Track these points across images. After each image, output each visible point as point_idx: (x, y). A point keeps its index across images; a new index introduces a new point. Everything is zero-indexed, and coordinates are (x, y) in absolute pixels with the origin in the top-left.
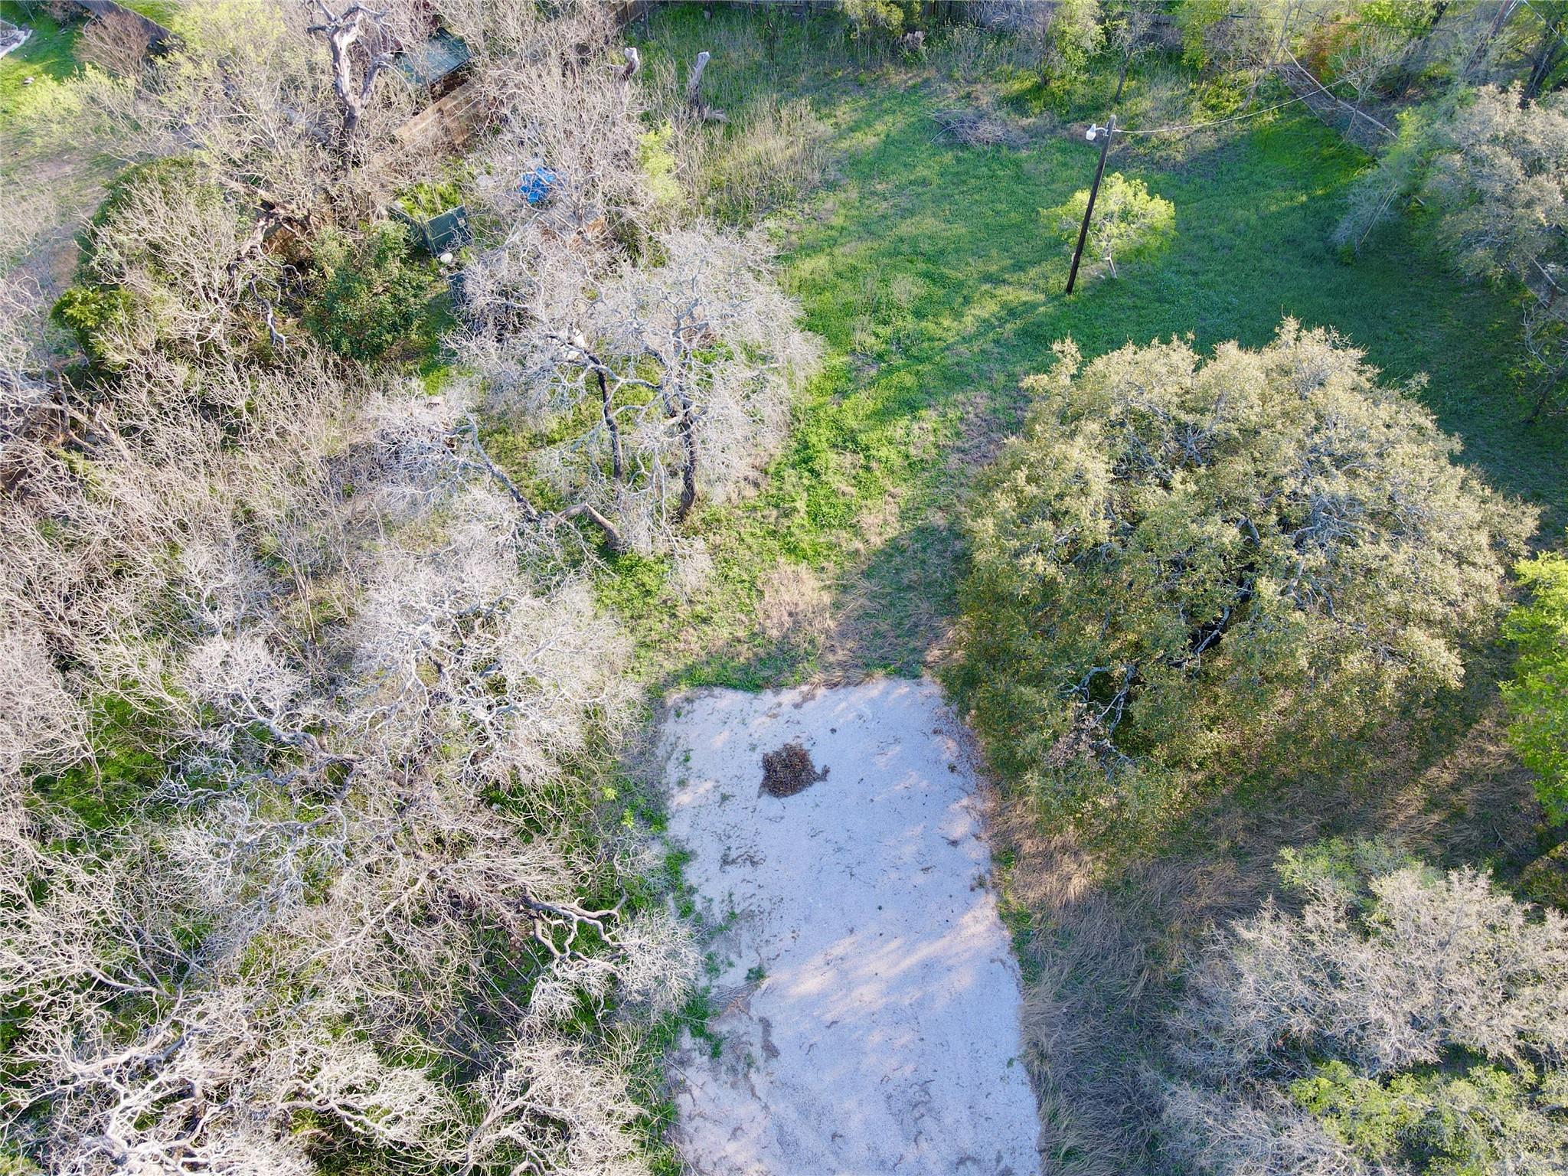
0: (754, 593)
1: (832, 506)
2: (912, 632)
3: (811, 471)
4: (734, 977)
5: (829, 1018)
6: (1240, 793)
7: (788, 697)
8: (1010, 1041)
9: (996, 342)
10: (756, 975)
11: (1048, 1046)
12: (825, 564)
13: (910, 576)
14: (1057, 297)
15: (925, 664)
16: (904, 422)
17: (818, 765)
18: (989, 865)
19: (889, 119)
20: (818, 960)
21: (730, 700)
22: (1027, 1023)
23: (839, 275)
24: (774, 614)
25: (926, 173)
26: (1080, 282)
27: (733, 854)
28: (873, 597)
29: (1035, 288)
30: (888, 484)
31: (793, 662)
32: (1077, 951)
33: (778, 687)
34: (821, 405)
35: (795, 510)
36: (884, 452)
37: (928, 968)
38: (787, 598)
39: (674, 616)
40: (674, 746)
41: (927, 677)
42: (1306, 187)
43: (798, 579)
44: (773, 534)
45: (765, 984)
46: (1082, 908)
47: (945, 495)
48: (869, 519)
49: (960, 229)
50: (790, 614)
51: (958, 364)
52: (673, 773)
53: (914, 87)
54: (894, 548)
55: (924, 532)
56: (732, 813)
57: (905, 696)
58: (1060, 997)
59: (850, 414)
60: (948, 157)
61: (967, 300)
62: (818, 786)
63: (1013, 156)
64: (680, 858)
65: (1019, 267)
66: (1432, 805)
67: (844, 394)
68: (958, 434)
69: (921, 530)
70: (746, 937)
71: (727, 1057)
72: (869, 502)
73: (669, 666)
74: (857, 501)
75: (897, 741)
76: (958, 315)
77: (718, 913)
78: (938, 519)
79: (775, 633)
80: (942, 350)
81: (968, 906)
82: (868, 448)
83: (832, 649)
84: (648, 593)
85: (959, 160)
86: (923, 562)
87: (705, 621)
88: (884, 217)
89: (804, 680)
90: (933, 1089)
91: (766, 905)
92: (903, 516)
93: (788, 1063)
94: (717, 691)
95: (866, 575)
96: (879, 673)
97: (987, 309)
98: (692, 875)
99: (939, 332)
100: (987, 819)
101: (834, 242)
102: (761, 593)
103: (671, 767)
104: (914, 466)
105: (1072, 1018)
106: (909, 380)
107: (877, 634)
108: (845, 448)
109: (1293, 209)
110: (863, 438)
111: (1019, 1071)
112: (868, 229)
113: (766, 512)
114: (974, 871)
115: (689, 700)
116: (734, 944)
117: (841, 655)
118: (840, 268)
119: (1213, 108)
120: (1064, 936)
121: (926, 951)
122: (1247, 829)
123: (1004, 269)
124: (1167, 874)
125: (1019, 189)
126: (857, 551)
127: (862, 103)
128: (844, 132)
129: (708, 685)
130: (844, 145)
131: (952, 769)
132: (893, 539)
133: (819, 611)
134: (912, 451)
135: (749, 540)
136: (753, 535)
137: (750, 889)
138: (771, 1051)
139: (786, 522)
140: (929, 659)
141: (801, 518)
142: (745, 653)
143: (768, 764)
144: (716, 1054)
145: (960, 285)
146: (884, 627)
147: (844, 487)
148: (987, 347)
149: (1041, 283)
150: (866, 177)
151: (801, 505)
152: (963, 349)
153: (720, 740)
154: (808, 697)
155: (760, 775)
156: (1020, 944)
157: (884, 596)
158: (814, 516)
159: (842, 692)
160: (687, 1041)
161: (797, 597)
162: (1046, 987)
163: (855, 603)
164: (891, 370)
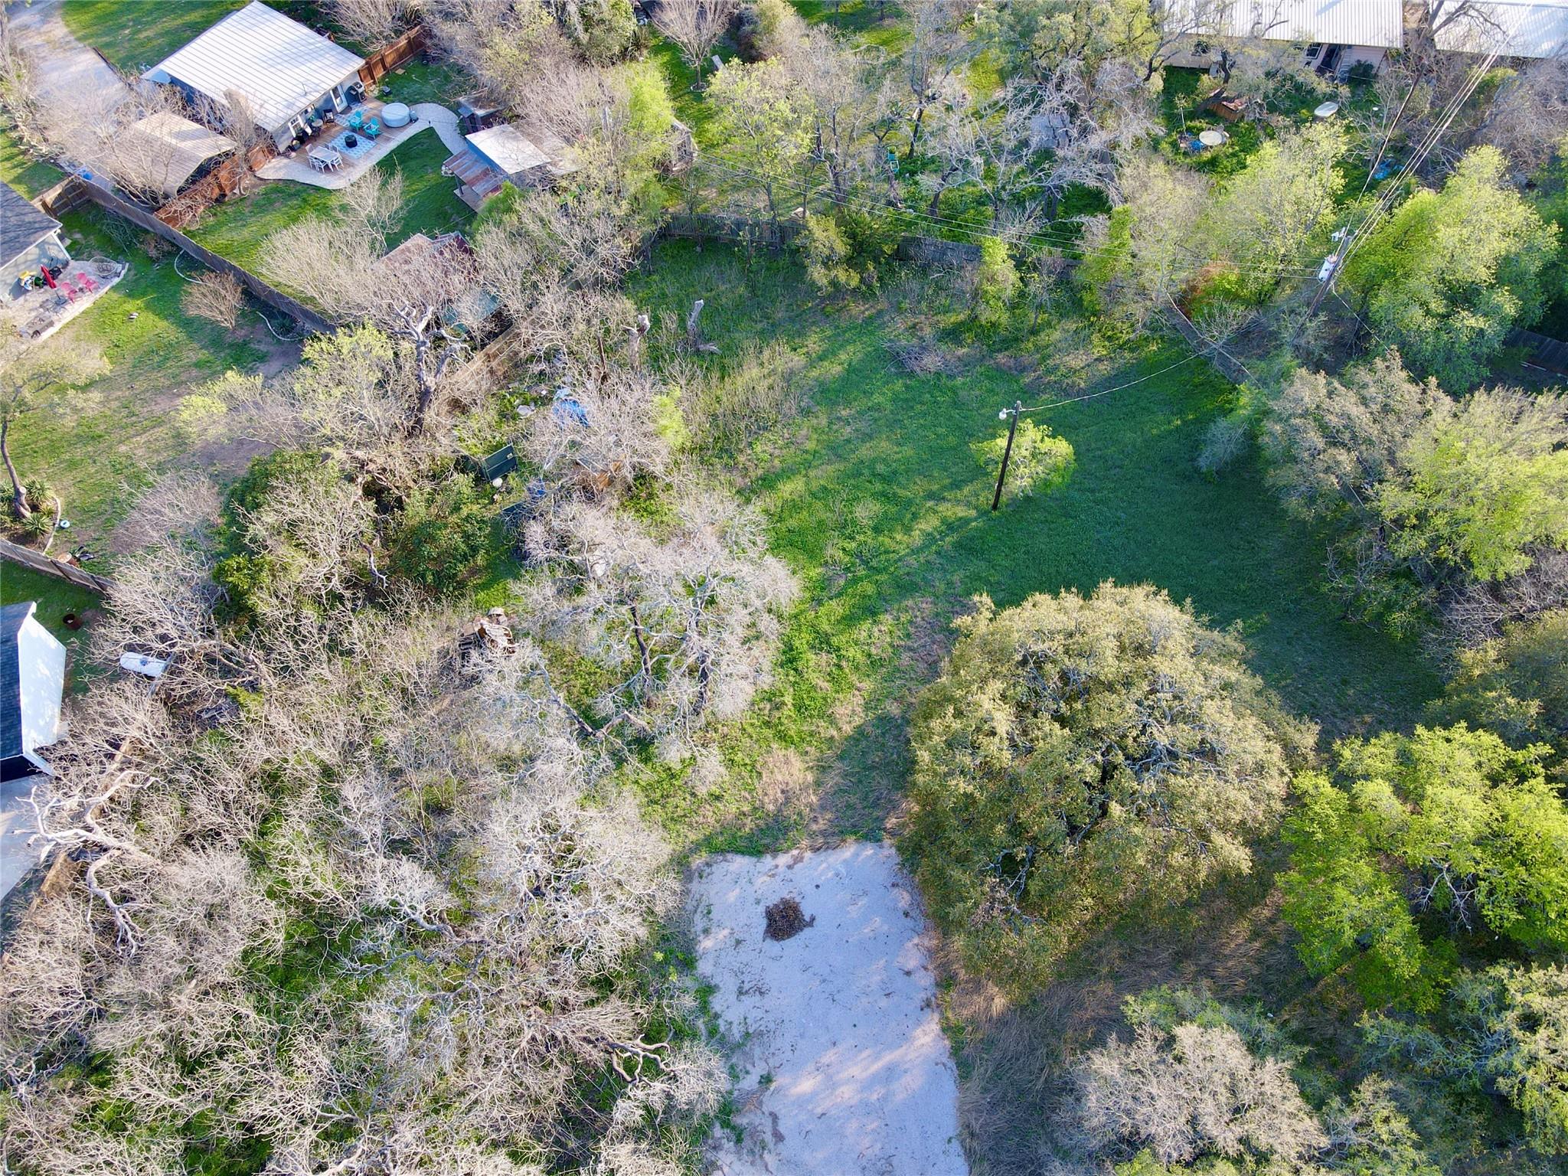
0: (754, 774)
1: (813, 699)
2: (875, 805)
3: (796, 670)
4: (750, 1082)
5: (819, 1111)
6: (1117, 929)
7: (783, 860)
8: (950, 1124)
9: (938, 553)
10: (766, 1080)
11: (976, 1127)
12: (808, 749)
13: (875, 757)
14: (986, 513)
15: (885, 830)
16: (866, 625)
17: (807, 913)
18: (934, 990)
19: (850, 348)
20: (811, 1067)
21: (739, 863)
22: (962, 1111)
23: (813, 495)
24: (771, 792)
25: (881, 399)
26: (1003, 499)
27: (746, 986)
28: (846, 775)
29: (968, 504)
30: (854, 678)
31: (786, 830)
32: (997, 1055)
33: (775, 852)
34: (802, 612)
35: (783, 703)
36: (851, 653)
37: (891, 1073)
38: (780, 778)
39: (694, 795)
40: (699, 901)
41: (887, 842)
42: (1181, 413)
43: (787, 762)
44: (767, 724)
45: (773, 1086)
46: (1002, 1022)
47: (900, 688)
48: (841, 710)
49: (908, 451)
50: (783, 792)
51: (908, 574)
52: (699, 923)
53: (870, 317)
54: (860, 731)
55: (884, 720)
56: (745, 954)
57: (871, 857)
58: (985, 1090)
59: (825, 620)
60: (899, 385)
61: (915, 517)
62: (807, 931)
63: (950, 383)
64: (707, 990)
65: (956, 485)
66: (1255, 935)
67: (820, 602)
68: (908, 636)
69: (880, 719)
70: (757, 1051)
71: (747, 1142)
72: (841, 696)
73: (693, 836)
74: (831, 694)
75: (865, 893)
76: (908, 530)
77: (736, 1033)
78: (894, 709)
79: (771, 807)
80: (896, 562)
81: (918, 1023)
82: (838, 649)
83: (815, 820)
84: (673, 776)
85: (907, 387)
86: (883, 745)
87: (718, 798)
88: (848, 441)
89: (795, 844)
90: (895, 1161)
91: (772, 1026)
92: (867, 708)
93: (789, 1148)
94: (729, 856)
95: (841, 758)
96: (851, 839)
97: (928, 524)
98: (717, 1003)
99: (893, 546)
100: (931, 953)
101: (808, 465)
102: (760, 774)
103: (697, 918)
104: (875, 663)
105: (994, 1105)
106: (870, 589)
107: (848, 806)
108: (821, 649)
109: (1170, 432)
110: (835, 641)
111: (956, 1145)
112: (835, 451)
113: (762, 706)
114: (923, 995)
115: (708, 865)
116: (749, 1057)
117: (821, 825)
118: (814, 489)
119: (1109, 338)
120: (989, 1043)
121: (888, 1058)
122: (1122, 957)
123: (944, 488)
124: (1063, 994)
125: (955, 413)
126: (832, 737)
127: (829, 333)
128: (811, 364)
129: (723, 852)
130: (815, 373)
131: (906, 914)
132: (859, 727)
133: (804, 788)
134: (874, 651)
135: (750, 730)
136: (752, 725)
137: (759, 1014)
138: (779, 1137)
139: (777, 714)
140: (888, 826)
141: (788, 710)
142: (749, 824)
143: (770, 914)
144: (739, 1141)
145: (909, 503)
146: (853, 800)
147: (820, 683)
148: (932, 558)
149: (973, 500)
150: (835, 403)
151: (788, 699)
152: (911, 560)
153: (732, 896)
154: (798, 860)
155: (764, 922)
156: (956, 1051)
157: (853, 775)
158: (799, 707)
159: (823, 855)
160: (718, 1131)
161: (787, 778)
162: (975, 1084)
163: (832, 780)
164: (855, 581)
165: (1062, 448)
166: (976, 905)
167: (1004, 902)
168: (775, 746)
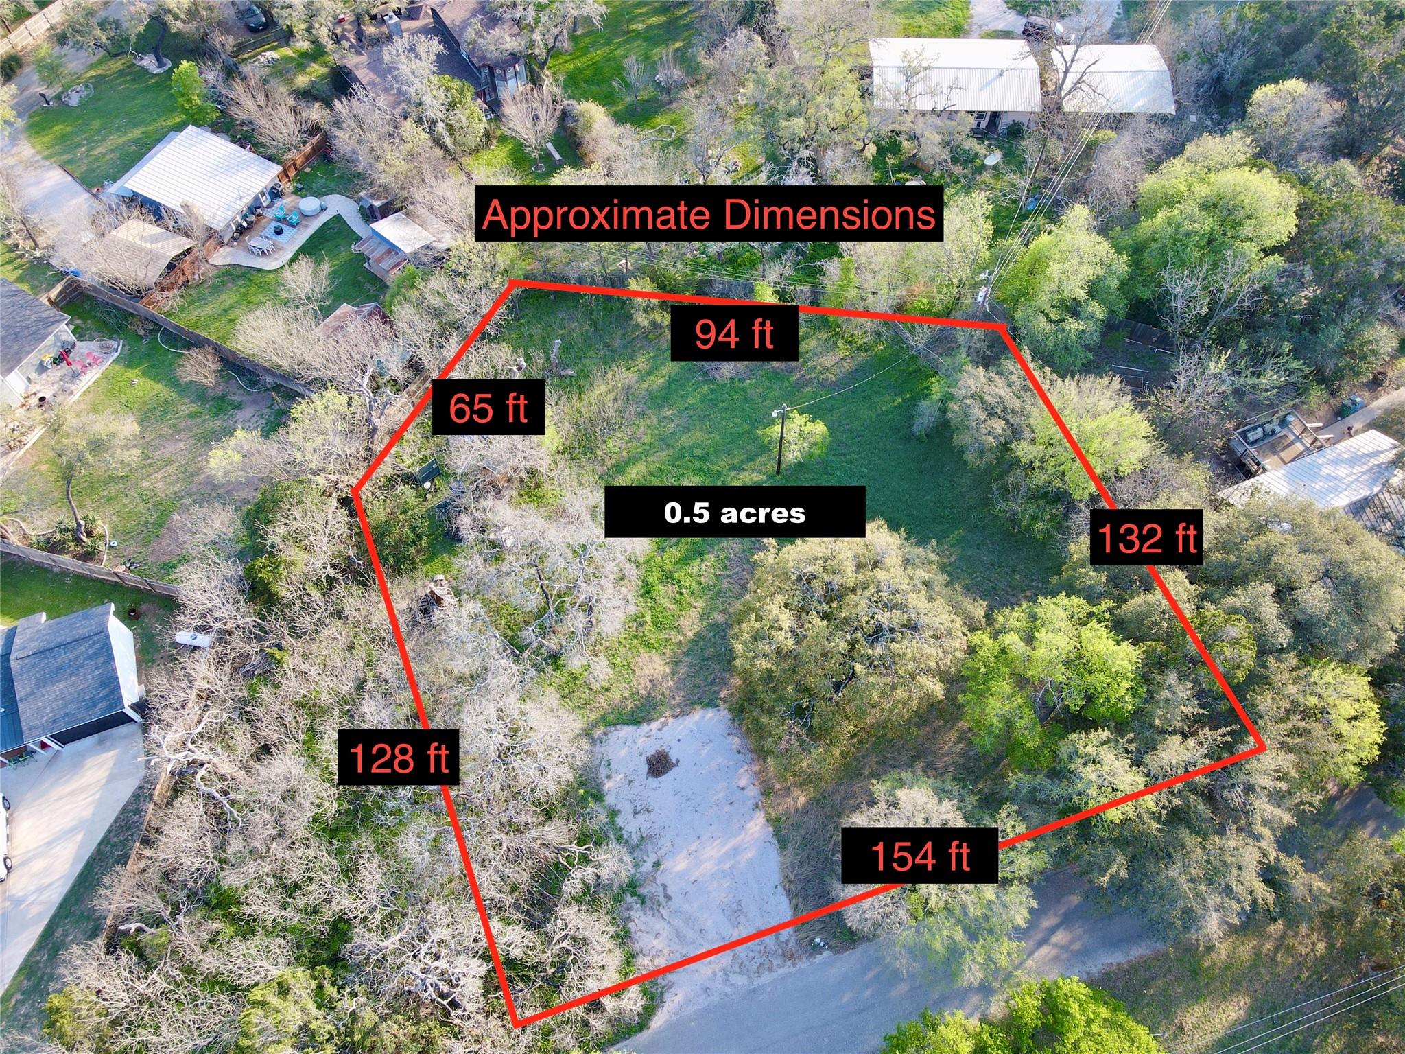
0: (630, 671)
1: (665, 617)
2: (713, 683)
3: (651, 598)
4: (647, 867)
5: (692, 879)
6: (874, 746)
7: (655, 725)
8: (776, 877)
10: (657, 864)
11: (792, 876)
12: (665, 651)
13: (711, 651)
14: (772, 477)
15: (720, 699)
16: (696, 563)
17: (673, 757)
18: (760, 797)
19: (669, 364)
20: (685, 853)
21: (626, 731)
22: (782, 867)
24: (642, 682)
25: (694, 401)
26: (783, 466)
27: (639, 809)
28: (691, 666)
29: (760, 472)
30: (691, 600)
31: (655, 706)
32: (803, 832)
33: (649, 721)
34: (652, 558)
35: (645, 622)
36: (688, 583)
37: (736, 851)
38: (647, 672)
39: (591, 689)
40: (602, 758)
41: (722, 706)
42: (901, 393)
43: (651, 661)
44: (635, 637)
45: (661, 868)
46: (804, 811)
47: (723, 603)
48: (685, 623)
49: (716, 437)
50: (650, 681)
52: (603, 772)
54: (699, 635)
55: (714, 626)
56: (636, 788)
57: (712, 718)
58: (797, 854)
59: (668, 562)
60: (705, 389)
62: (674, 771)
63: (741, 385)
64: (614, 814)
65: (750, 459)
66: (960, 739)
67: (664, 550)
68: (726, 567)
69: (712, 625)
70: (650, 848)
71: (649, 903)
72: (683, 613)
73: (593, 717)
74: (677, 612)
75: (711, 741)
77: (635, 839)
78: (719, 618)
79: (644, 692)
81: (752, 818)
82: (679, 581)
83: (673, 697)
84: (575, 678)
85: (711, 390)
86: (714, 643)
87: (607, 690)
88: (673, 433)
89: (661, 715)
90: (743, 903)
91: (658, 831)
92: (702, 618)
93: (677, 902)
94: (619, 727)
95: (687, 654)
96: (698, 707)
98: (620, 821)
100: (757, 775)
101: (646, 453)
102: (634, 671)
103: (602, 769)
104: (705, 588)
105: (802, 863)
107: (695, 686)
108: (667, 582)
109: (895, 408)
110: (676, 575)
111: (780, 888)
112: (665, 441)
113: (630, 625)
114: (753, 801)
115: (605, 734)
116: (644, 851)
117: (678, 699)
119: (850, 343)
120: (796, 826)
121: (732, 843)
122: (878, 763)
123: (742, 462)
124: (842, 790)
125: (746, 406)
126: (680, 641)
127: (652, 354)
128: (642, 377)
129: (615, 724)
130: (645, 386)
131: (739, 752)
132: (698, 632)
133: (664, 677)
134: (703, 580)
135: (624, 642)
136: (625, 638)
137: (649, 824)
138: (668, 898)
139: (642, 630)
140: (722, 696)
141: (649, 626)
142: (630, 705)
143: (649, 762)
144: (643, 903)
146: (697, 681)
147: (669, 606)
149: (763, 468)
150: (660, 407)
151: (648, 619)
153: (623, 753)
154: (665, 724)
155: (646, 767)
156: (777, 833)
157: (697, 665)
158: (656, 624)
159: (680, 720)
160: (629, 899)
161: (652, 672)
162: (790, 851)
163: (682, 670)
165: (819, 428)
166: (780, 738)
167: (797, 734)
168: (642, 651)
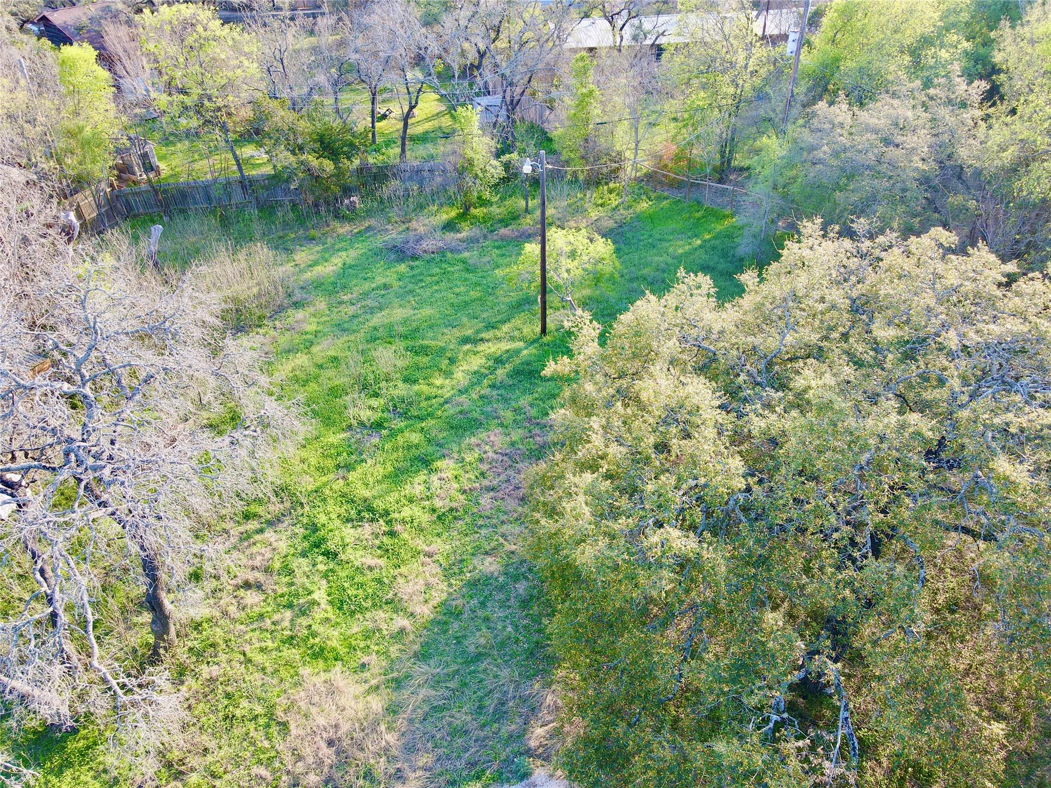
0: (274, 730)
1: (361, 585)
2: (500, 714)
3: (327, 554)
12: (365, 659)
13: (479, 639)
14: (535, 341)
16: (421, 477)
24: (307, 751)
25: (385, 280)
28: (436, 682)
30: (420, 544)
34: (325, 485)
35: (314, 603)
36: (406, 512)
38: (321, 721)
42: (697, 235)
43: (332, 690)
44: (290, 641)
47: (488, 539)
48: (408, 589)
49: (428, 311)
50: (330, 743)
51: (461, 412)
54: (445, 610)
55: (477, 585)
59: (359, 484)
61: (452, 361)
63: (457, 257)
65: (492, 327)
67: (349, 468)
68: (482, 475)
69: (473, 584)
72: (403, 570)
74: (388, 572)
76: (448, 374)
78: (489, 566)
79: (312, 779)
80: (442, 405)
82: (387, 513)
85: (412, 268)
86: (486, 619)
88: (355, 317)
92: (448, 574)
95: (422, 656)
97: (476, 363)
99: (434, 391)
101: (310, 344)
102: (284, 725)
104: (444, 518)
106: (415, 438)
107: (455, 732)
108: (361, 519)
109: (695, 250)
110: (379, 504)
113: (276, 617)
119: (602, 205)
126: (402, 631)
127: (317, 249)
130: (306, 276)
132: (443, 603)
133: (371, 726)
134: (438, 503)
135: (258, 658)
136: (262, 650)
139: (304, 621)
141: (324, 610)
145: (442, 350)
146: (458, 718)
147: (370, 561)
150: (331, 293)
151: (320, 595)
152: (463, 398)
157: (451, 676)
158: (339, 604)
161: (335, 715)
163: (416, 699)
164: (393, 434)
168: (305, 671)
